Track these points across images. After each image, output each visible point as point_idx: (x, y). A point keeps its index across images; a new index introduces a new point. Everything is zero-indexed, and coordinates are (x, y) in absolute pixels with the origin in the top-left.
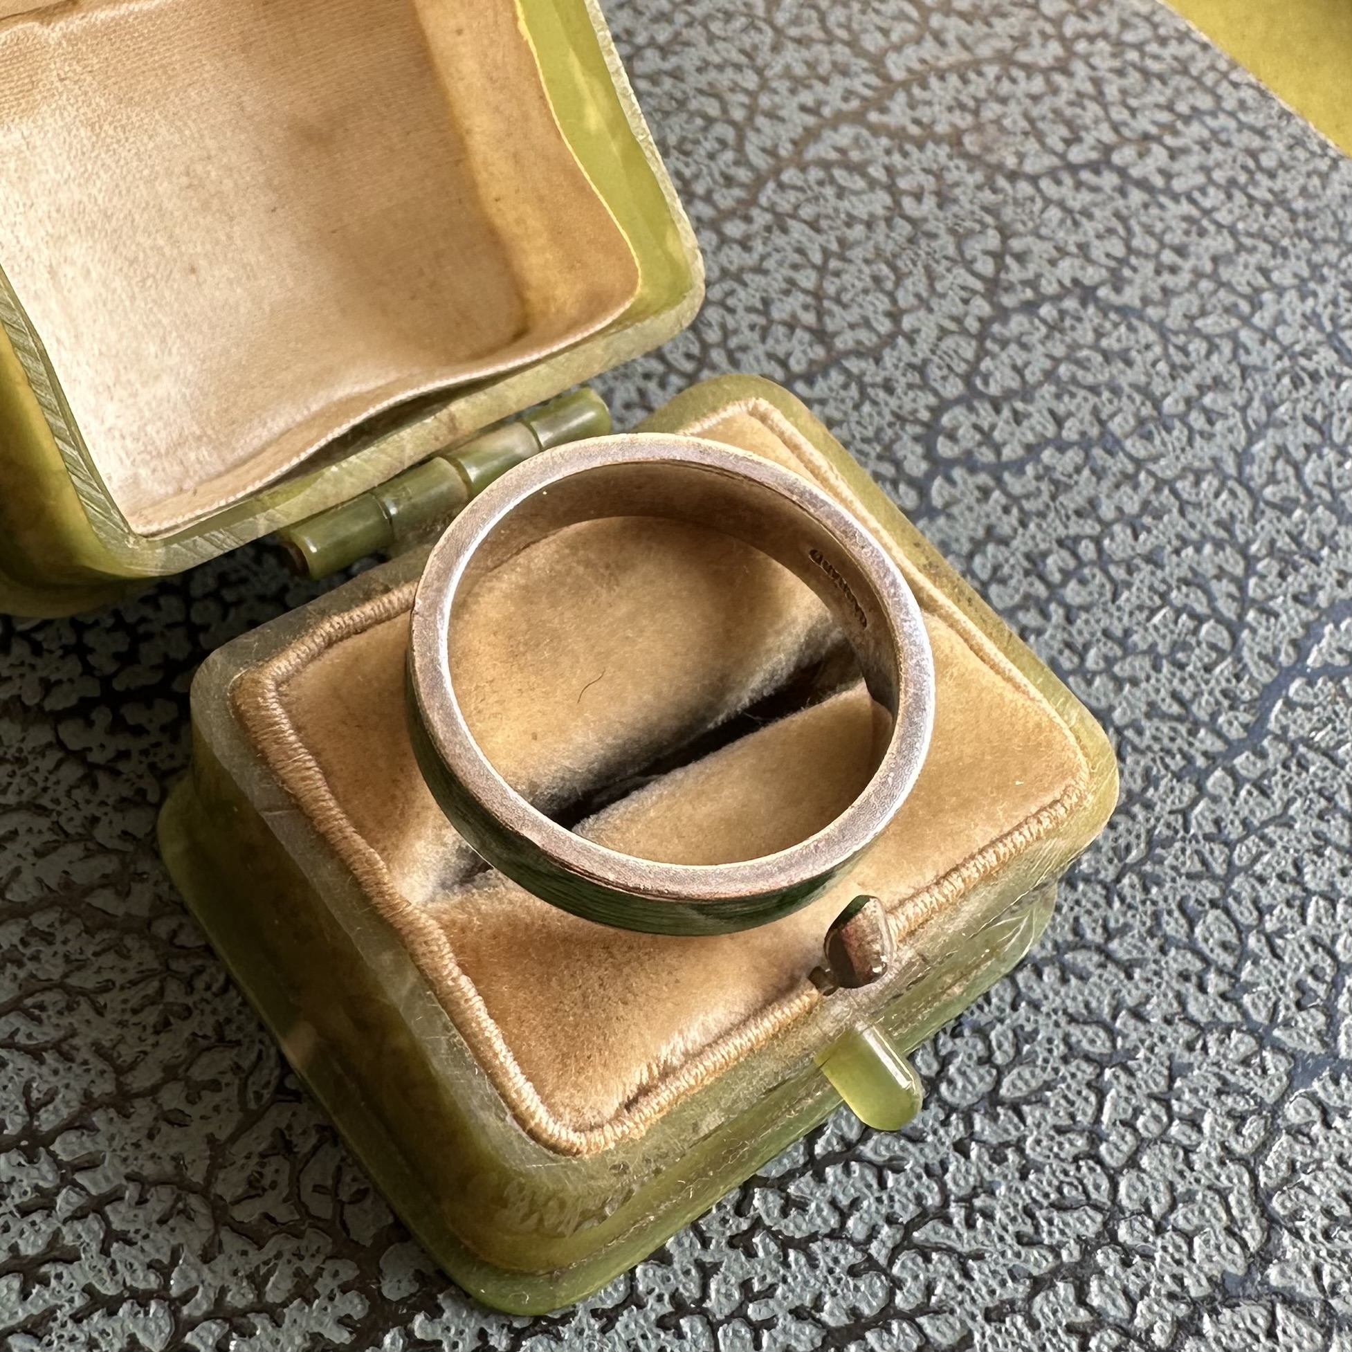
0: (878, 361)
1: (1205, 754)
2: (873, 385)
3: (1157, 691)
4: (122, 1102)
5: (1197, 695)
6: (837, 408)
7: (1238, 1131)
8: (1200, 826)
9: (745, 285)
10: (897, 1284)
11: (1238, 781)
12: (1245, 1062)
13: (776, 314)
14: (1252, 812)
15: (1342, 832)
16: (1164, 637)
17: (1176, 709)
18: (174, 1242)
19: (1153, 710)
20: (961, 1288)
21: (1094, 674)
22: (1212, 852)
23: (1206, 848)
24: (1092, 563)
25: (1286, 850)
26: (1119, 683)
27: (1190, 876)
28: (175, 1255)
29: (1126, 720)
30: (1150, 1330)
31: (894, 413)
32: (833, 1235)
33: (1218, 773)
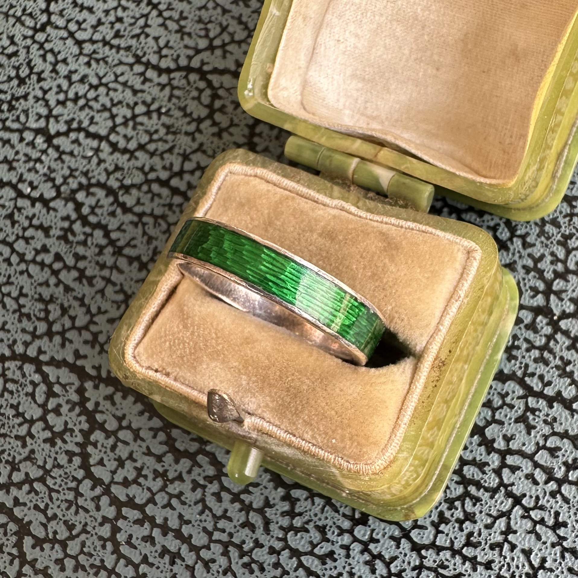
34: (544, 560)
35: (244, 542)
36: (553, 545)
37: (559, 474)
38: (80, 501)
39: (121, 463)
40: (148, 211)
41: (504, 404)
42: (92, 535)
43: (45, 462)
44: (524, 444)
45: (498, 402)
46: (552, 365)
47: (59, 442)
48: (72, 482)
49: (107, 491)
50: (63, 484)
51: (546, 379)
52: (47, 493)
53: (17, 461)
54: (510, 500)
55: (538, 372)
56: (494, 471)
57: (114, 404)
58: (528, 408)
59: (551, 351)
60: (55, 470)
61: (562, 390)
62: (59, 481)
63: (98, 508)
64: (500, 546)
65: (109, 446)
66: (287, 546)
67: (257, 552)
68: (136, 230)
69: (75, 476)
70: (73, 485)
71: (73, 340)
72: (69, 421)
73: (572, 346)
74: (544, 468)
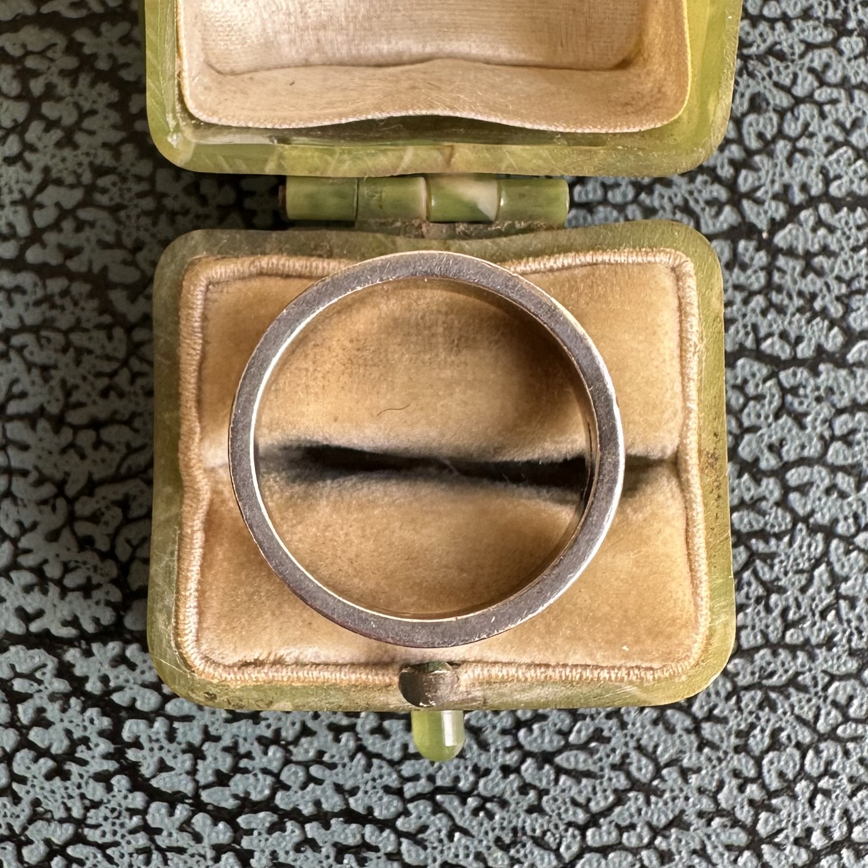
6: (839, 241)
8: (836, 692)
10: (406, 813)
12: (729, 848)
13: (854, 139)
20: (441, 841)
21: (857, 548)
22: (828, 714)
23: (826, 708)
27: (799, 718)
29: (850, 593)
32: (392, 763)
35: (457, 779)
38: (162, 841)
39: (197, 753)
40: (14, 324)
41: (748, 399)
43: (68, 809)
44: (803, 447)
45: (737, 399)
47: (73, 768)
48: (131, 818)
49: (198, 806)
50: (117, 828)
51: (793, 336)
52: (99, 856)
53: (17, 830)
54: (820, 536)
55: (776, 329)
56: (777, 504)
57: (132, 666)
58: (784, 391)
59: (779, 289)
60: (92, 813)
61: (823, 341)
62: (107, 827)
63: (198, 838)
64: (834, 606)
65: (162, 736)
66: (526, 755)
67: (485, 784)
68: (10, 366)
69: (131, 806)
70: (136, 820)
72: (71, 727)
73: (808, 268)
74: (847, 470)
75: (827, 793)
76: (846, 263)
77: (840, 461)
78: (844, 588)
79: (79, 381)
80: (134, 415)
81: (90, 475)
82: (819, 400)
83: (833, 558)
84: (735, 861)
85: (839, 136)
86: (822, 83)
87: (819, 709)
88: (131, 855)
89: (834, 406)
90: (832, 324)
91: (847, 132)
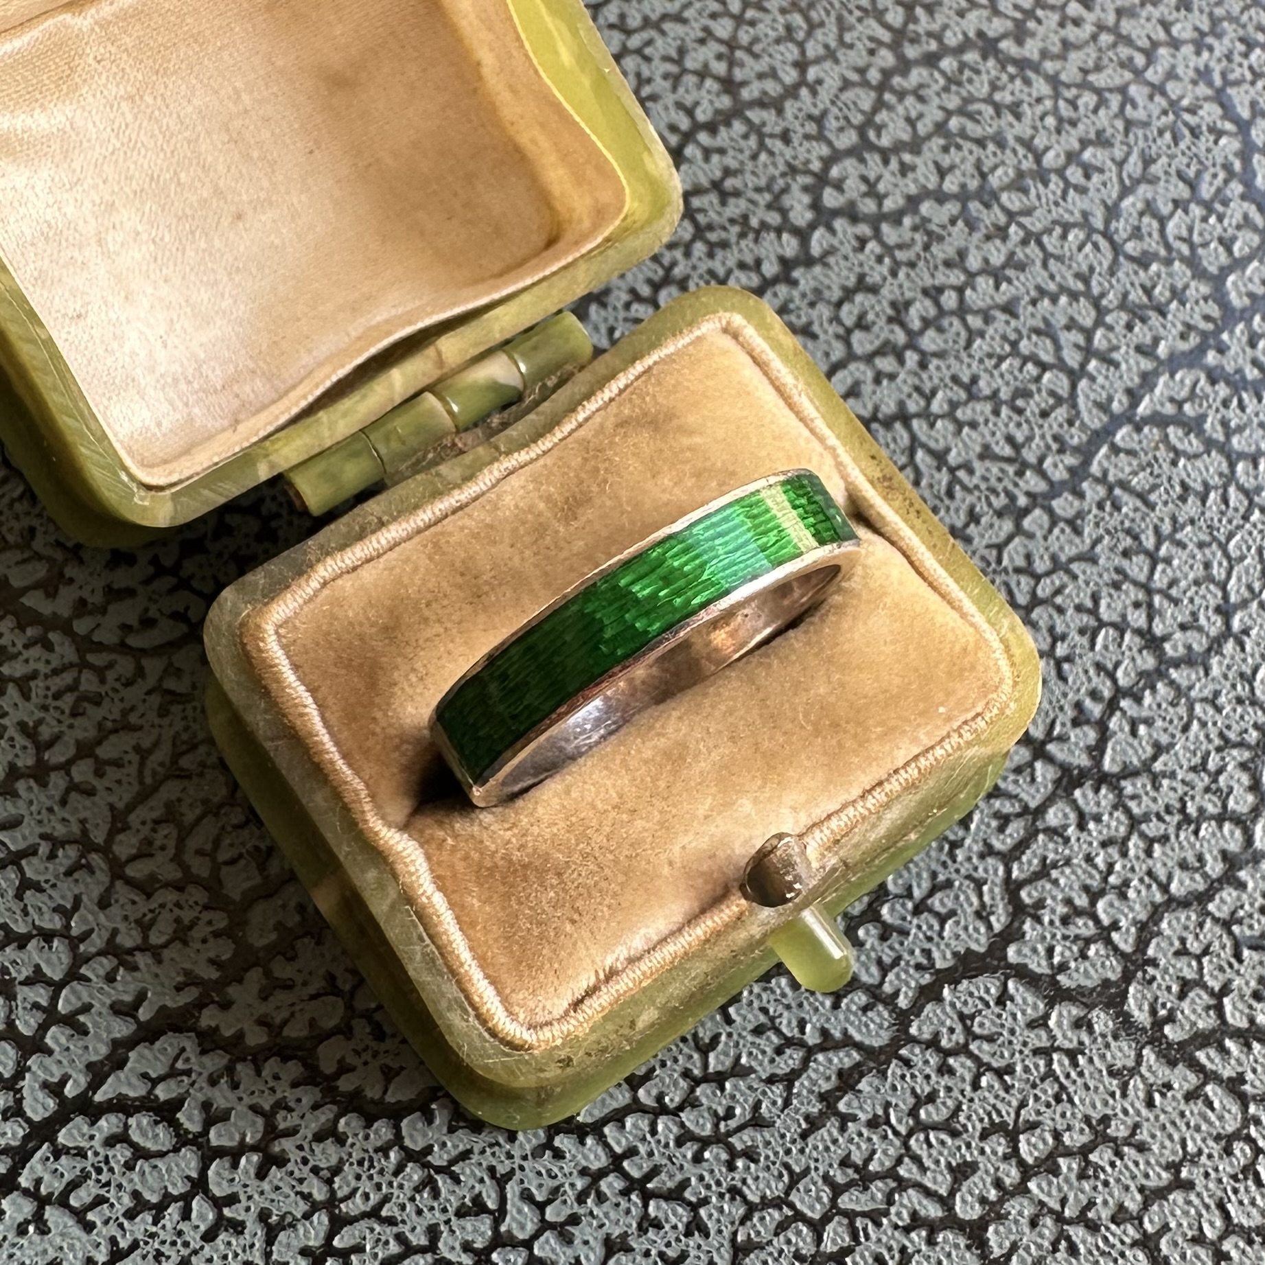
0: (780, 112)
1: (1028, 494)
2: (772, 136)
3: (993, 434)
4: (40, 773)
5: (1030, 439)
6: (735, 158)
7: (1001, 829)
8: (1011, 559)
9: (663, 33)
11: (1054, 520)
12: (1018, 770)
13: (689, 64)
14: (1062, 548)
15: (1141, 569)
16: (1007, 384)
17: (1008, 451)
18: (77, 892)
19: (986, 453)
21: (937, 417)
22: (1019, 583)
23: (1013, 580)
24: (952, 313)
25: (1087, 584)
26: (960, 425)
28: (77, 902)
29: (960, 460)
30: (896, 994)
31: (789, 164)
33: (1037, 512)
34: (1010, 439)
36: (996, 413)
37: (900, 337)
38: (438, 1158)
42: (522, 1168)
44: (827, 354)
46: (733, 239)
47: (287, 1144)
48: (387, 1157)
50: (376, 1178)
51: (750, 262)
52: (376, 1226)
54: (898, 426)
55: (731, 262)
59: (710, 227)
60: (338, 1181)
61: (780, 251)
62: (365, 1185)
64: (954, 480)
65: (368, 1040)
69: (379, 1144)
70: (394, 1155)
71: (86, 999)
72: (255, 1100)
73: (724, 196)
74: (880, 352)
75: (1068, 659)
76: (753, 173)
77: (869, 348)
78: (952, 458)
79: (39, 714)
80: (125, 713)
81: (112, 807)
82: (812, 305)
83: (923, 439)
84: (1033, 780)
85: (673, 69)
86: (629, 33)
87: (1007, 584)
88: (412, 1199)
89: (829, 302)
90: (779, 231)
91: (679, 62)
